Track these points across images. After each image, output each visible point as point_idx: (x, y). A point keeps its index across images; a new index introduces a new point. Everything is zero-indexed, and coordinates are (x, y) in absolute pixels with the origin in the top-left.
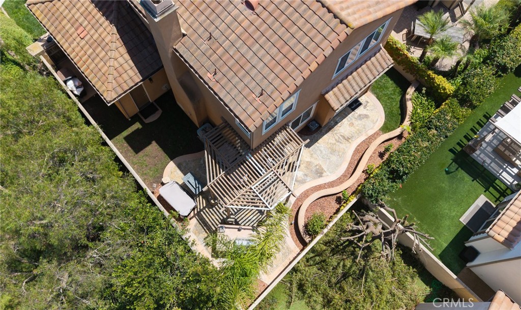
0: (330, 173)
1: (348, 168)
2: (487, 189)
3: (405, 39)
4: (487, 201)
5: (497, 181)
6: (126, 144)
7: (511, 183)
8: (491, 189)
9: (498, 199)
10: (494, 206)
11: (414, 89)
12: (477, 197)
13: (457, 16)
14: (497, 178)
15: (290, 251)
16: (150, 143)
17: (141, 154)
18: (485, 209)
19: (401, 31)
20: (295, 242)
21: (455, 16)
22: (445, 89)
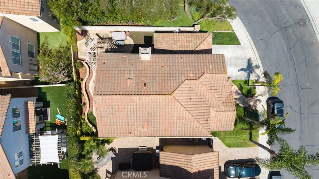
0: (92, 85)
1: (89, 91)
2: (51, 124)
3: (114, 149)
4: (48, 120)
5: (50, 129)
6: (150, 35)
7: (46, 132)
8: (49, 125)
9: (46, 124)
10: (45, 121)
11: (94, 132)
12: (51, 119)
13: (108, 174)
14: (51, 130)
15: (81, 55)
16: (145, 42)
17: (143, 37)
18: (46, 117)
19: (118, 150)
20: (82, 58)
21: (109, 174)
22: (83, 137)
